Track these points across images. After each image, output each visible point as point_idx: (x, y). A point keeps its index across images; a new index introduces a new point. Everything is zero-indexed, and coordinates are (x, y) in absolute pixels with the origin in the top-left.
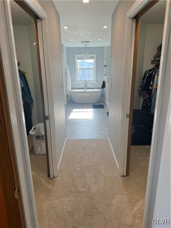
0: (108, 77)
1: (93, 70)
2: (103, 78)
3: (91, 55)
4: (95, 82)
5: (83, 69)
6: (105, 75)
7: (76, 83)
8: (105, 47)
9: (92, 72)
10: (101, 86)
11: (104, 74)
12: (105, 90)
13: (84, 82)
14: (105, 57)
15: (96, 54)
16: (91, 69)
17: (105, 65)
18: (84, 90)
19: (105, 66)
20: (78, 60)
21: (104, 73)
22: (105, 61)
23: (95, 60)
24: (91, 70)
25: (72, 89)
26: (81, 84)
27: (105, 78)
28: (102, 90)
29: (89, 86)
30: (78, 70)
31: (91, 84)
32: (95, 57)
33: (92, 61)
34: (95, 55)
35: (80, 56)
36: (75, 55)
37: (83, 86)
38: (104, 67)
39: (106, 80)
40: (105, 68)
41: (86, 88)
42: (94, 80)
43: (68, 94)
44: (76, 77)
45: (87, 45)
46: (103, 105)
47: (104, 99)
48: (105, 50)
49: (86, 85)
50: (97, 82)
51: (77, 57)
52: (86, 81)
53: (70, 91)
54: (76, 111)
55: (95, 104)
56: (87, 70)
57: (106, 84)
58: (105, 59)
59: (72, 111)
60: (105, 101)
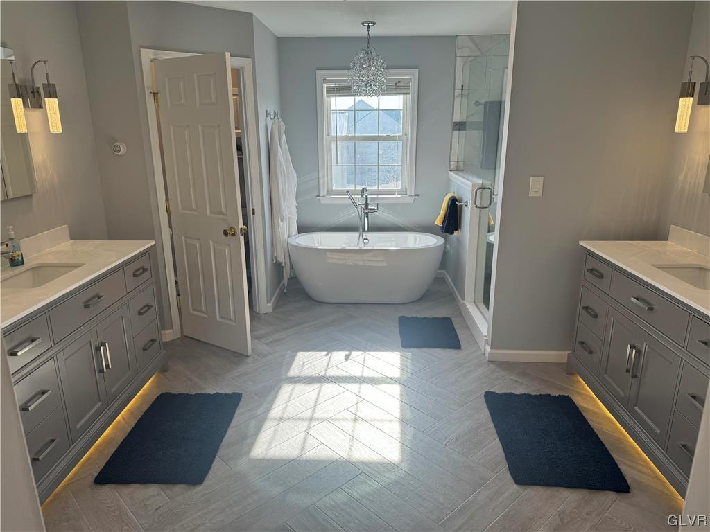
0: (479, 181)
1: (400, 144)
2: (448, 182)
3: (395, 76)
4: (411, 200)
5: (354, 139)
6: (457, 170)
7: (323, 201)
8: (459, 41)
9: (397, 156)
10: (438, 222)
11: (453, 165)
12: (459, 241)
13: (362, 201)
14: (458, 85)
15: (416, 71)
16: (394, 139)
17: (457, 119)
18: (355, 235)
19: (460, 126)
20: (333, 99)
21: (454, 158)
22: (458, 101)
23: (409, 96)
24: (392, 143)
25: (303, 229)
26: (345, 206)
27: (464, 186)
28: (442, 241)
29: (383, 216)
30: (333, 146)
31: (391, 207)
32: (414, 85)
33: (394, 102)
34: (410, 76)
35: (342, 77)
36: (319, 72)
37: (352, 216)
38: (454, 130)
39: (467, 197)
40: (456, 133)
41: (366, 229)
42: (406, 191)
43: (280, 260)
44: (323, 177)
45: (374, 23)
46: (453, 319)
47: (450, 280)
48: (458, 52)
49: (367, 213)
50: (416, 197)
51: (325, 85)
52: (367, 197)
53: (291, 244)
54: (308, 371)
55: (409, 313)
56: (374, 144)
57: (468, 216)
58: (458, 92)
59: (288, 371)
60: (457, 294)
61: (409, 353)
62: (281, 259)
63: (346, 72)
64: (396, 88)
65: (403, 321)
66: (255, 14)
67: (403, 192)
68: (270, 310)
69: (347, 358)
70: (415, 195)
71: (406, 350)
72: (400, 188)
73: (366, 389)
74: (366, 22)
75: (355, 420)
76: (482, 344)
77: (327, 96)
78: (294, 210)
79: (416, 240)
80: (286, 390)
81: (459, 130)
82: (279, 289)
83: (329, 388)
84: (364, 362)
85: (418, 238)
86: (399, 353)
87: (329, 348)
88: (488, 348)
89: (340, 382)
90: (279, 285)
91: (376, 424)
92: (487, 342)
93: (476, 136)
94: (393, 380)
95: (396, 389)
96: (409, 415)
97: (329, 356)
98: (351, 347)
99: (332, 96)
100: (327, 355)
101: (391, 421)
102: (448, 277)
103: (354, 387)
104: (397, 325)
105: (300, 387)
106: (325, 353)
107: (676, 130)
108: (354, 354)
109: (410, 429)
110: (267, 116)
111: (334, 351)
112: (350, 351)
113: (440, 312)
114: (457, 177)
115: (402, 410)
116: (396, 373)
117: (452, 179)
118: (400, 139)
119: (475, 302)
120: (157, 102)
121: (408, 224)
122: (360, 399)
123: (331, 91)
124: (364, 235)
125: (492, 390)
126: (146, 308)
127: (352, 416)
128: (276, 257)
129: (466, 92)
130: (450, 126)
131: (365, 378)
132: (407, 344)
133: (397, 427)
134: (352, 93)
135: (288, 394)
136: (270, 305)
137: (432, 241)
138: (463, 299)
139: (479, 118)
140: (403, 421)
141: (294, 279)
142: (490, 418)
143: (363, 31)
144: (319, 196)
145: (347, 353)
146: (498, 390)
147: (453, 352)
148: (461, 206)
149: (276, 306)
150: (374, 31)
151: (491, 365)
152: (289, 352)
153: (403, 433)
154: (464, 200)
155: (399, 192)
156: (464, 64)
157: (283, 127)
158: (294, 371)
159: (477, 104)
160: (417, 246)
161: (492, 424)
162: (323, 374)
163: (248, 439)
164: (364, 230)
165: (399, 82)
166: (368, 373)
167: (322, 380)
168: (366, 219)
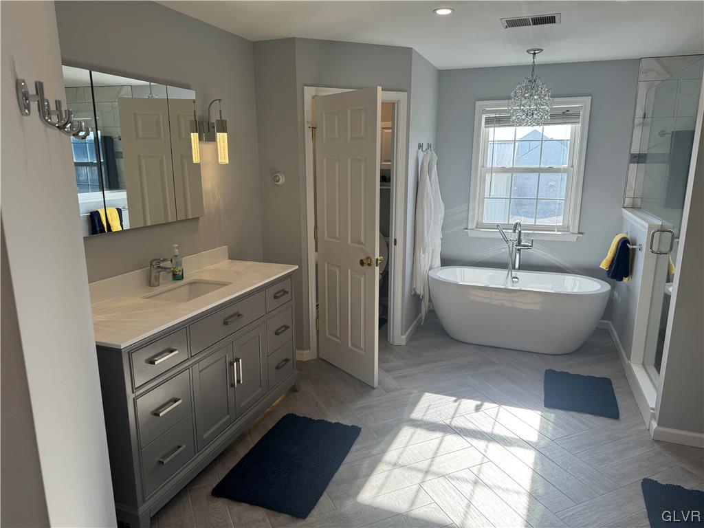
0: (658, 222)
1: (565, 176)
2: (622, 220)
3: (561, 105)
4: (573, 238)
5: (511, 170)
6: (633, 207)
7: (471, 234)
8: (643, 64)
9: (560, 189)
10: (604, 265)
11: (628, 201)
12: (630, 290)
13: (515, 237)
14: (639, 113)
15: (589, 99)
16: (558, 171)
17: (635, 150)
18: (504, 273)
19: (639, 158)
20: (491, 130)
21: (630, 194)
22: (637, 132)
23: (579, 126)
24: (555, 176)
25: (446, 262)
27: (639, 226)
28: (608, 287)
29: (538, 254)
30: (488, 177)
31: (550, 244)
32: (585, 115)
33: (561, 132)
34: (582, 104)
35: (501, 107)
36: (478, 103)
37: (502, 251)
38: (631, 162)
39: (642, 239)
40: (634, 166)
41: (517, 266)
42: (568, 227)
43: (418, 292)
44: (474, 209)
45: (541, 50)
46: (613, 382)
47: (615, 333)
48: (642, 77)
49: (519, 250)
50: (581, 235)
51: (484, 116)
52: (520, 232)
53: (431, 277)
54: (431, 417)
55: (559, 367)
56: (534, 176)
57: (641, 262)
58: (638, 120)
59: (411, 413)
60: (623, 352)
61: (552, 415)
62: (420, 291)
63: (506, 102)
64: (564, 117)
65: (550, 375)
66: (414, 48)
67: (564, 228)
68: (404, 343)
69: (478, 408)
70: (579, 233)
71: (551, 410)
72: (561, 224)
73: (494, 448)
74: (532, 50)
75: (476, 483)
76: (647, 418)
77: (485, 127)
78: (439, 242)
79: (575, 283)
80: (406, 432)
81: (638, 163)
82: (415, 322)
83: (451, 439)
84: (496, 417)
85: (578, 283)
86: (540, 413)
87: (459, 394)
88: (654, 425)
89: (466, 436)
90: (416, 316)
91: (499, 492)
92: (653, 416)
93: (659, 171)
94: (528, 444)
95: (530, 456)
96: (541, 491)
97: (457, 403)
98: (484, 396)
99: (491, 127)
100: (455, 401)
101: (518, 493)
102: (613, 328)
103: (481, 444)
104: (543, 380)
105: (421, 433)
106: (455, 398)
108: (487, 405)
109: (540, 508)
110: (419, 149)
111: (464, 397)
112: (483, 401)
113: (599, 371)
114: (631, 215)
115: (533, 481)
116: (533, 437)
117: (624, 215)
118: (565, 170)
119: (643, 364)
120: (315, 136)
121: (568, 265)
122: (486, 460)
123: (489, 121)
124: (513, 273)
125: (654, 478)
126: (283, 329)
127: (473, 477)
128: (414, 289)
129: (648, 120)
130: (627, 158)
131: (495, 435)
132: (551, 402)
133: (522, 502)
134: (511, 124)
135: (408, 437)
136: (404, 337)
137: (594, 287)
138: (629, 359)
139: (664, 148)
140: (533, 496)
141: (432, 312)
143: (528, 59)
144: (467, 229)
145: (479, 403)
146: (662, 479)
147: (608, 421)
148: (634, 249)
149: (411, 339)
150: (540, 59)
151: (656, 446)
152: (415, 391)
153: (530, 510)
154: (638, 243)
155: (560, 229)
156: (648, 90)
157: (435, 159)
158: (417, 414)
159: (662, 134)
160: (576, 290)
161: (647, 522)
162: (448, 422)
163: (359, 479)
164: (514, 268)
165: (567, 111)
166: (499, 431)
167: (446, 429)
168: (518, 256)
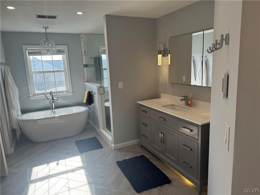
0: (99, 85)
1: (64, 73)
2: (85, 86)
3: (59, 48)
4: (71, 94)
5: (43, 72)
6: (88, 81)
7: (32, 99)
8: (81, 35)
9: (62, 77)
10: (85, 101)
11: (86, 80)
12: (94, 108)
13: (50, 97)
14: (83, 51)
15: (66, 46)
16: (61, 71)
17: (84, 63)
18: (50, 111)
19: (86, 66)
21: (86, 77)
22: (84, 57)
23: (65, 55)
24: (59, 73)
25: (24, 112)
26: (43, 99)
27: (93, 87)
28: (87, 108)
29: (61, 102)
30: (34, 75)
31: (64, 98)
32: (66, 51)
33: (59, 57)
34: (64, 48)
35: (36, 48)
36: (24, 46)
37: (47, 103)
38: (84, 67)
40: (85, 68)
41: (54, 108)
42: (68, 91)
43: (15, 128)
44: (31, 88)
45: (48, 28)
46: (97, 137)
47: (91, 122)
48: (81, 40)
49: (53, 101)
50: (74, 93)
51: (27, 51)
52: (52, 95)
53: (19, 119)
54: (40, 175)
55: (79, 139)
56: (52, 74)
57: (96, 98)
58: (83, 54)
59: (30, 178)
60: (95, 127)
61: (84, 155)
62: (15, 127)
63: (38, 46)
64: (59, 52)
65: (77, 142)
67: (67, 91)
68: (13, 152)
69: (57, 164)
70: (73, 92)
71: (83, 154)
72: (66, 90)
73: (70, 174)
74: (44, 27)
75: (69, 190)
76: (110, 144)
77: (29, 56)
78: (19, 104)
79: (76, 109)
80: (32, 187)
81: (86, 67)
82: (15, 141)
83: (53, 180)
84: (66, 164)
85: (77, 109)
86: (79, 156)
87: (47, 161)
88: (113, 145)
89: (57, 176)
90: (15, 138)
91: (79, 188)
92: (112, 143)
93: (92, 69)
94: (80, 168)
95: (83, 171)
96: (91, 180)
97: (48, 166)
98: (57, 159)
99: (31, 56)
100: (47, 165)
101: (85, 185)
102: (90, 121)
103: (64, 176)
104: (76, 145)
105: (39, 184)
106: (47, 164)
107: (159, 65)
108: (60, 161)
109: (93, 186)
110: (1, 65)
111: (50, 163)
112: (58, 161)
113: (91, 136)
114: (88, 84)
115: (88, 179)
116: (81, 165)
117: (86, 84)
118: (63, 71)
119: (104, 129)
121: (71, 104)
122: (69, 180)
123: (30, 54)
124: (53, 110)
125: (118, 160)
127: (68, 189)
128: (12, 127)
129: (86, 54)
130: (82, 66)
131: (68, 170)
132: (81, 151)
133: (87, 187)
134: (42, 54)
135: (34, 188)
136: (12, 149)
137: (82, 109)
138: (99, 128)
139: (92, 63)
140: (90, 183)
141: (23, 135)
142: (121, 171)
143: (44, 31)
144: (29, 97)
145: (57, 162)
146: (120, 159)
147: (100, 150)
148: (93, 94)
149: (15, 149)
150: (48, 31)
151: (115, 151)
152: (28, 169)
153: (91, 188)
154: (94, 92)
155: (66, 91)
156: (84, 44)
157: (9, 69)
158: (33, 177)
159: (91, 58)
160: (77, 112)
161: (122, 173)
162: (48, 174)
164: (53, 109)
165: (60, 50)
166: (69, 168)
167: (48, 177)
168: (53, 104)
